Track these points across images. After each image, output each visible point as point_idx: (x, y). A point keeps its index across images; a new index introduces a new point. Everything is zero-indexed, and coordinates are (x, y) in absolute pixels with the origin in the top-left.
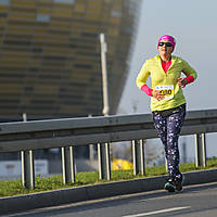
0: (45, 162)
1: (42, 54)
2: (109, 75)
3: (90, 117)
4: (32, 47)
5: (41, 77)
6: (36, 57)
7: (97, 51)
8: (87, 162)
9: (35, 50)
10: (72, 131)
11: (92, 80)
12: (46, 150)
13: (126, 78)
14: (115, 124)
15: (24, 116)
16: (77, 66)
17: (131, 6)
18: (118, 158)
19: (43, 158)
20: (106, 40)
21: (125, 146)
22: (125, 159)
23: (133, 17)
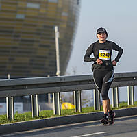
0: (21, 104)
1: (20, 38)
2: (60, 51)
3: (49, 77)
4: (13, 34)
5: (20, 52)
6: (15, 40)
7: (53, 37)
8: (47, 104)
9: (15, 36)
10: (37, 85)
11: (50, 54)
12: (22, 97)
13: (70, 53)
14: (63, 81)
15: (9, 76)
16: (41, 46)
17: (74, 9)
18: (65, 102)
19: (20, 102)
20: (58, 30)
21: (70, 94)
22: (70, 102)
23: (75, 16)
